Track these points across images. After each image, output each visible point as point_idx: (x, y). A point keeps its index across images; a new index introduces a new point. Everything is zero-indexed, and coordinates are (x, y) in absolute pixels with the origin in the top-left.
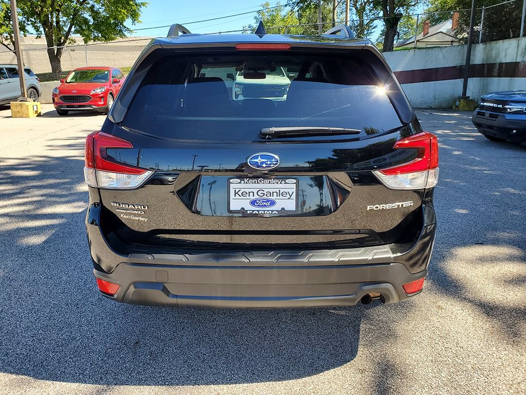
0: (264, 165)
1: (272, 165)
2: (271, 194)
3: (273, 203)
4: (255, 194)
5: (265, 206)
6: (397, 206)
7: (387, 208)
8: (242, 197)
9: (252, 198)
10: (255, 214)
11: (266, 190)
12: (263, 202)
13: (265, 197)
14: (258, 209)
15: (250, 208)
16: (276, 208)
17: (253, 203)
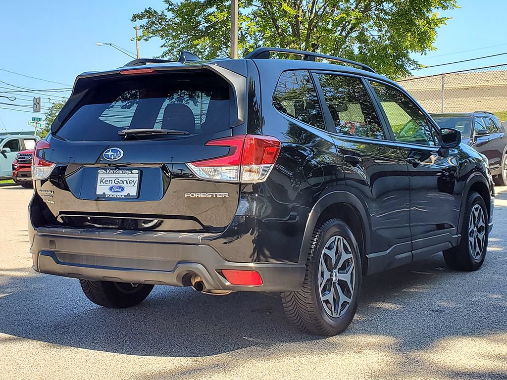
0: (112, 157)
1: (117, 157)
2: (123, 182)
3: (123, 189)
4: (113, 182)
5: (118, 191)
6: (211, 196)
7: (202, 196)
8: (105, 184)
9: (111, 185)
10: (111, 197)
11: (120, 179)
12: (117, 188)
13: (119, 184)
14: (113, 194)
15: (108, 193)
16: (125, 193)
17: (111, 189)
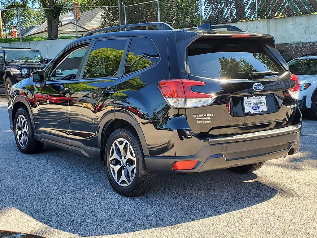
2: (258, 103)
3: (259, 108)
4: (253, 104)
5: (257, 109)
7: (292, 107)
8: (248, 106)
9: (252, 106)
10: (254, 114)
11: (256, 102)
12: (256, 107)
13: (256, 105)
14: (255, 111)
15: (252, 111)
16: (260, 110)
17: (252, 108)
